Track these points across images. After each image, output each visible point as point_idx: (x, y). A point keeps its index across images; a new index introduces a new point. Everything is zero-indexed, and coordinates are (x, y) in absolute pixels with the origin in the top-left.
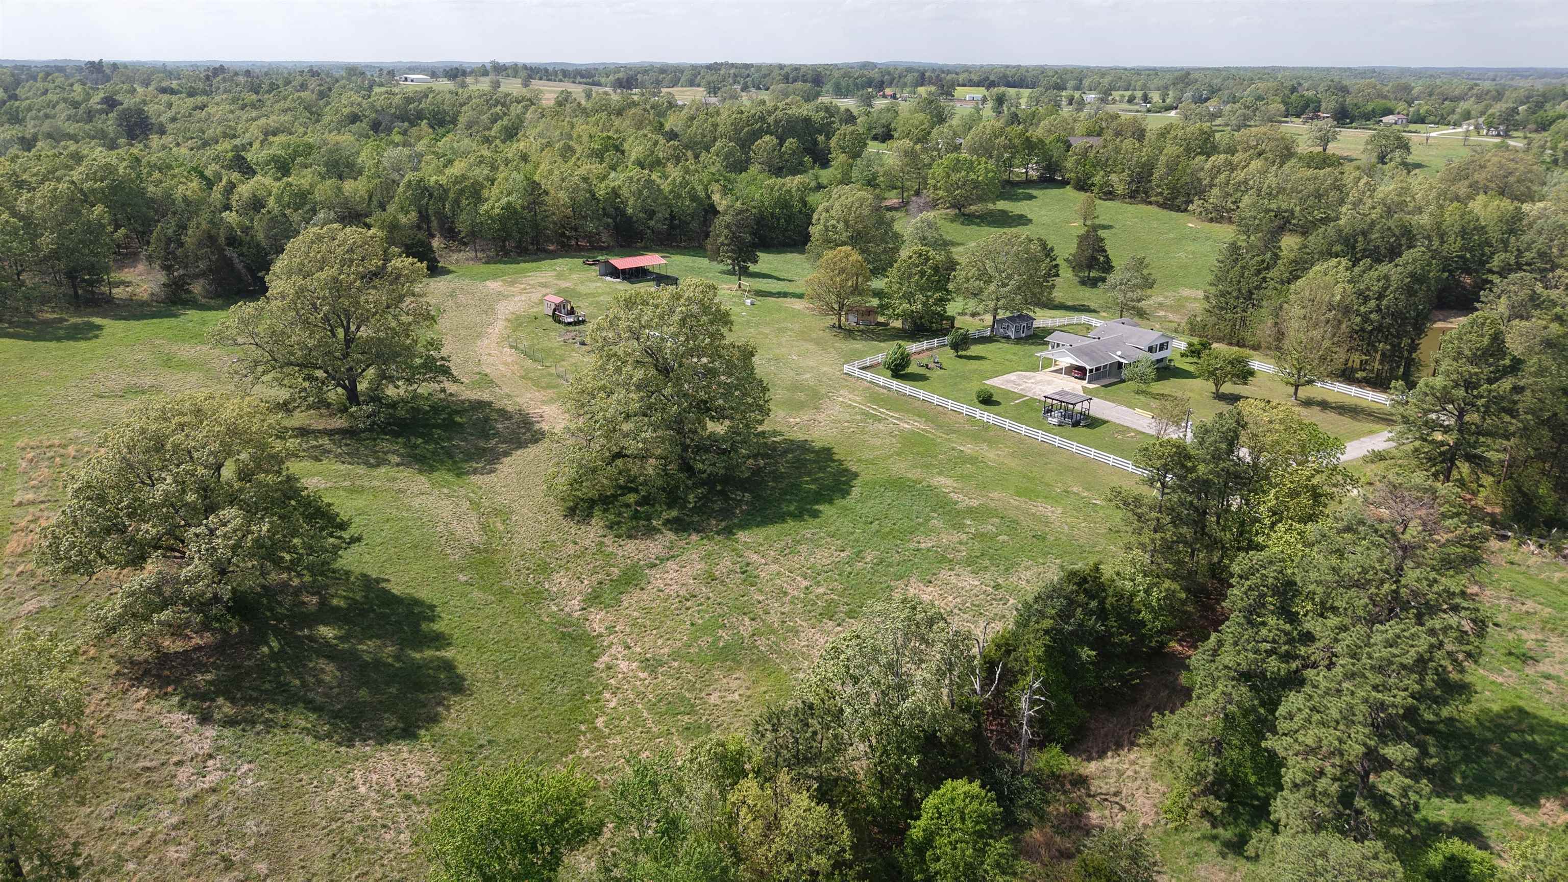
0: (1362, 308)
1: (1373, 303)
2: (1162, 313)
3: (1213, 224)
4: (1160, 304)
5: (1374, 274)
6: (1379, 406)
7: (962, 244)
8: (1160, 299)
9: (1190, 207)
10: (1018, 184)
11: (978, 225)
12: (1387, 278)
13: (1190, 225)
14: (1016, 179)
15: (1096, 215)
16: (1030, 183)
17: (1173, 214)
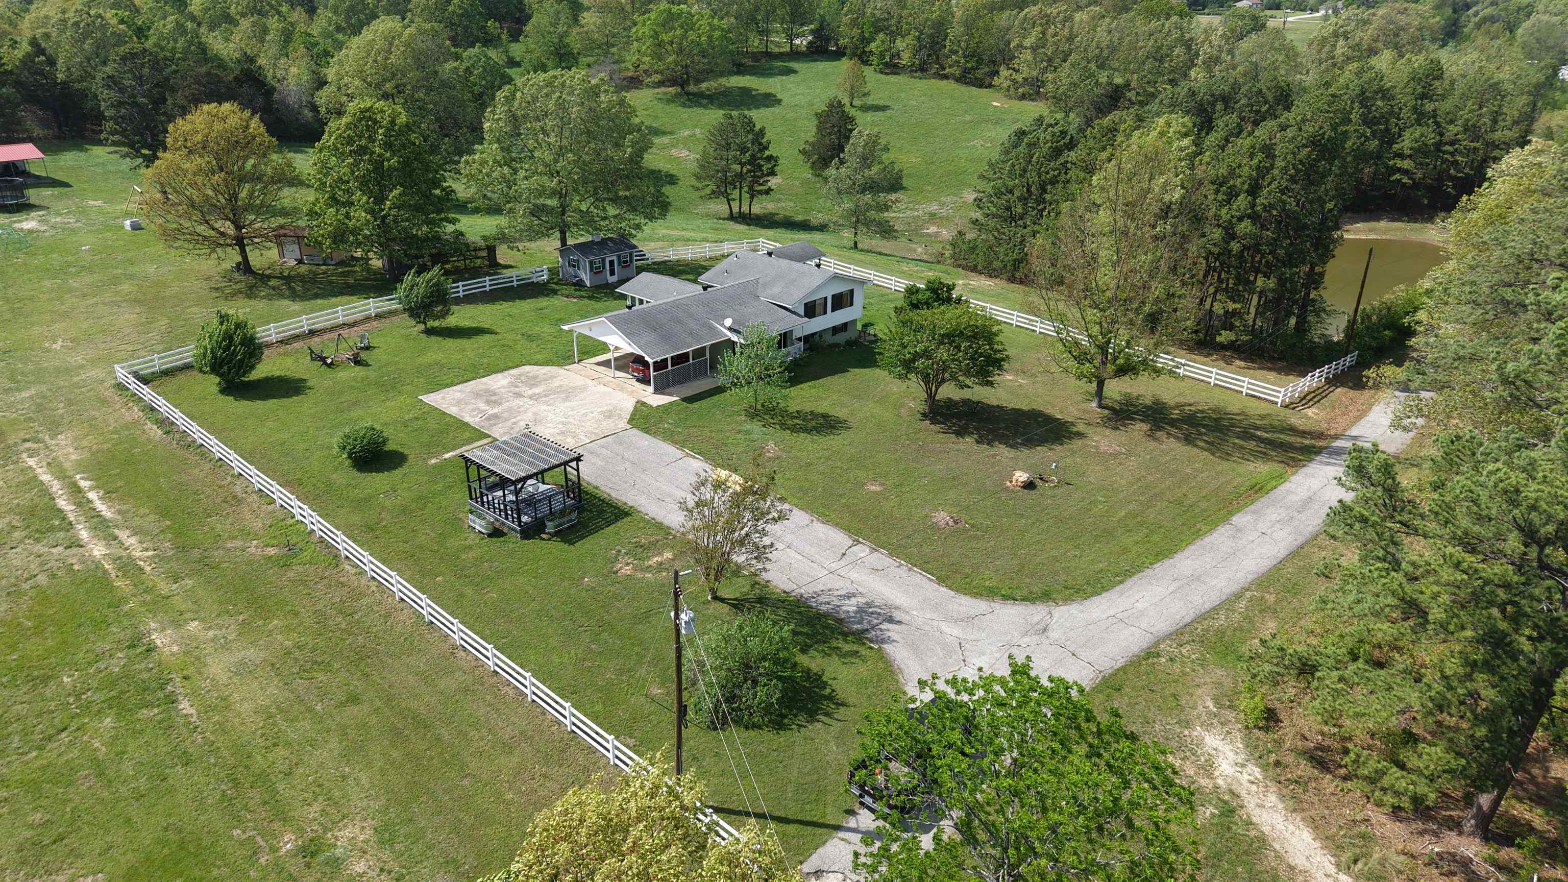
0: (1224, 211)
1: (1242, 201)
2: (933, 229)
3: (1025, 102)
4: (932, 215)
5: (1244, 142)
6: (1264, 408)
7: (671, 133)
8: (934, 208)
9: (996, 81)
10: (781, 56)
11: (705, 107)
12: (1268, 150)
13: (995, 104)
14: (777, 50)
15: (866, 90)
16: (795, 54)
17: (974, 90)
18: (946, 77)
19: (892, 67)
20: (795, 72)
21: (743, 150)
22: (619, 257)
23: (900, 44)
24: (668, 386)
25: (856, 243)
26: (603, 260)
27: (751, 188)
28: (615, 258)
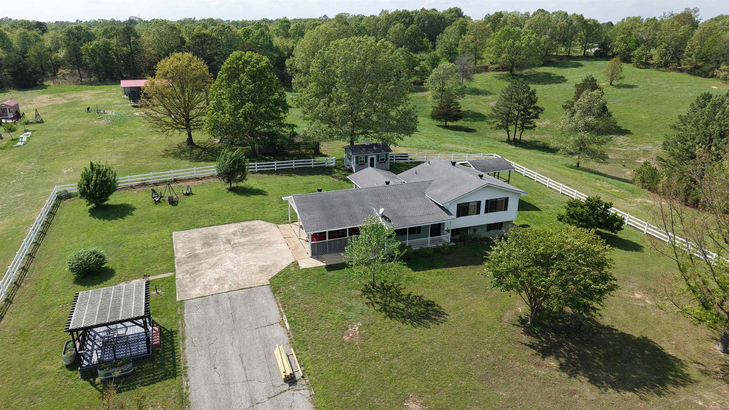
9: (717, 73)
10: (577, 58)
13: (713, 87)
14: (575, 55)
15: (622, 76)
16: (586, 57)
17: (700, 79)
18: (681, 71)
19: (646, 65)
20: (581, 65)
21: (520, 102)
22: (378, 156)
23: (653, 51)
24: (325, 252)
25: (578, 164)
26: (366, 158)
27: (522, 125)
28: (375, 157)
